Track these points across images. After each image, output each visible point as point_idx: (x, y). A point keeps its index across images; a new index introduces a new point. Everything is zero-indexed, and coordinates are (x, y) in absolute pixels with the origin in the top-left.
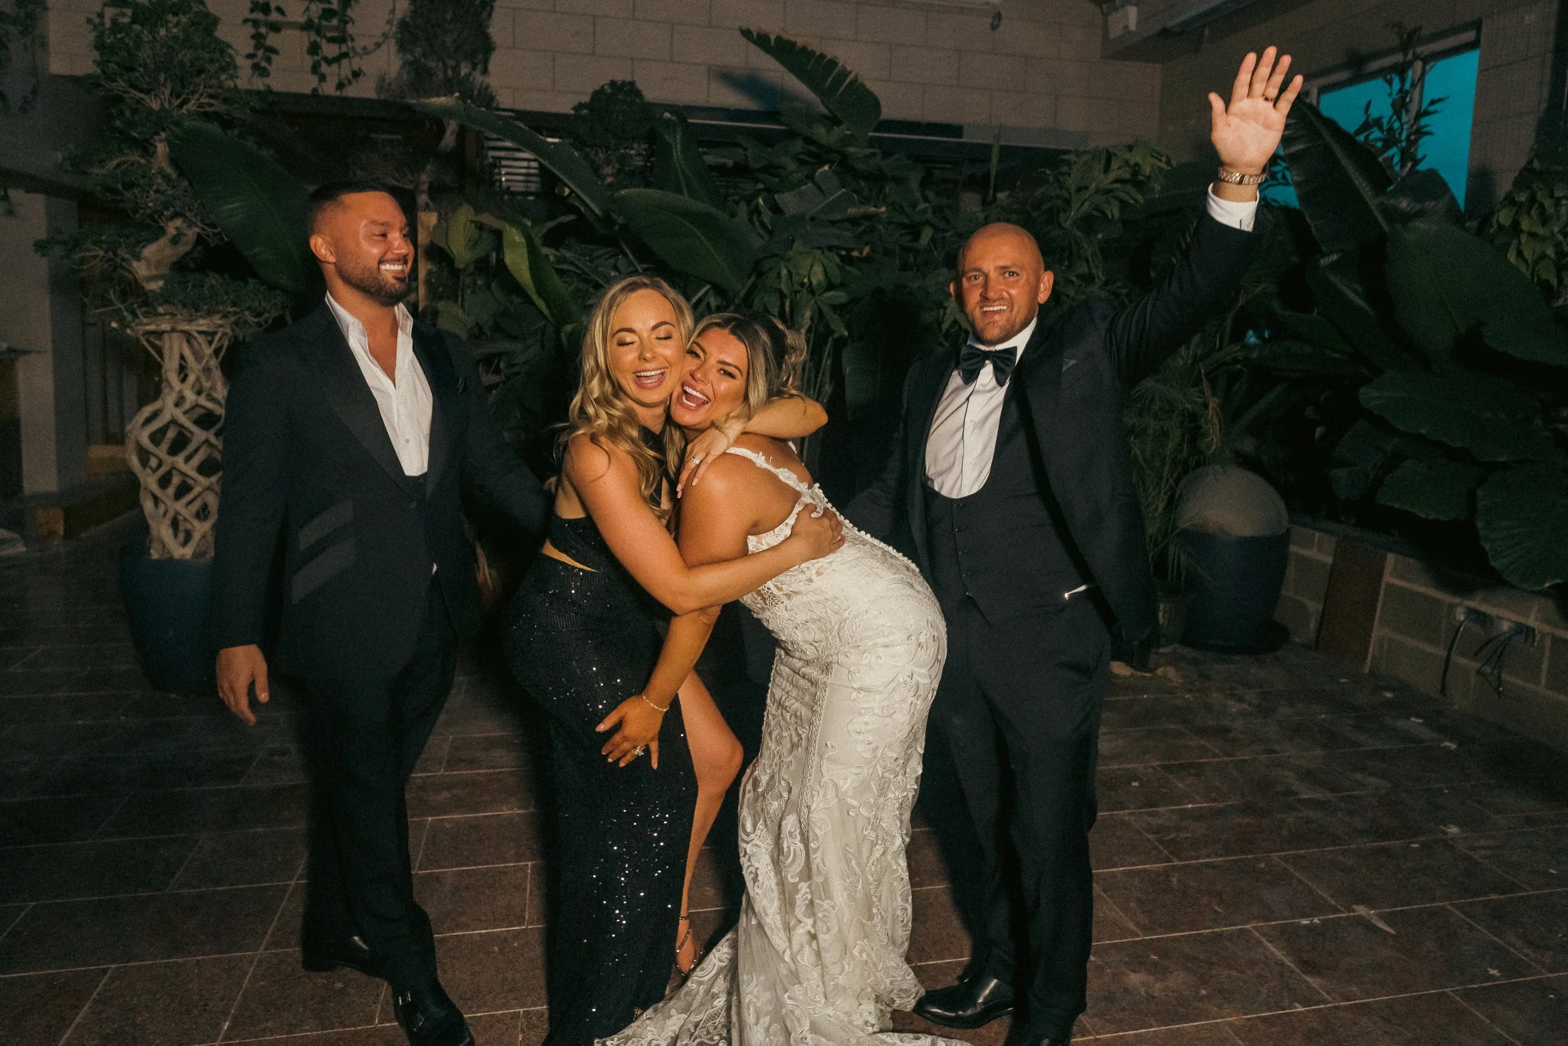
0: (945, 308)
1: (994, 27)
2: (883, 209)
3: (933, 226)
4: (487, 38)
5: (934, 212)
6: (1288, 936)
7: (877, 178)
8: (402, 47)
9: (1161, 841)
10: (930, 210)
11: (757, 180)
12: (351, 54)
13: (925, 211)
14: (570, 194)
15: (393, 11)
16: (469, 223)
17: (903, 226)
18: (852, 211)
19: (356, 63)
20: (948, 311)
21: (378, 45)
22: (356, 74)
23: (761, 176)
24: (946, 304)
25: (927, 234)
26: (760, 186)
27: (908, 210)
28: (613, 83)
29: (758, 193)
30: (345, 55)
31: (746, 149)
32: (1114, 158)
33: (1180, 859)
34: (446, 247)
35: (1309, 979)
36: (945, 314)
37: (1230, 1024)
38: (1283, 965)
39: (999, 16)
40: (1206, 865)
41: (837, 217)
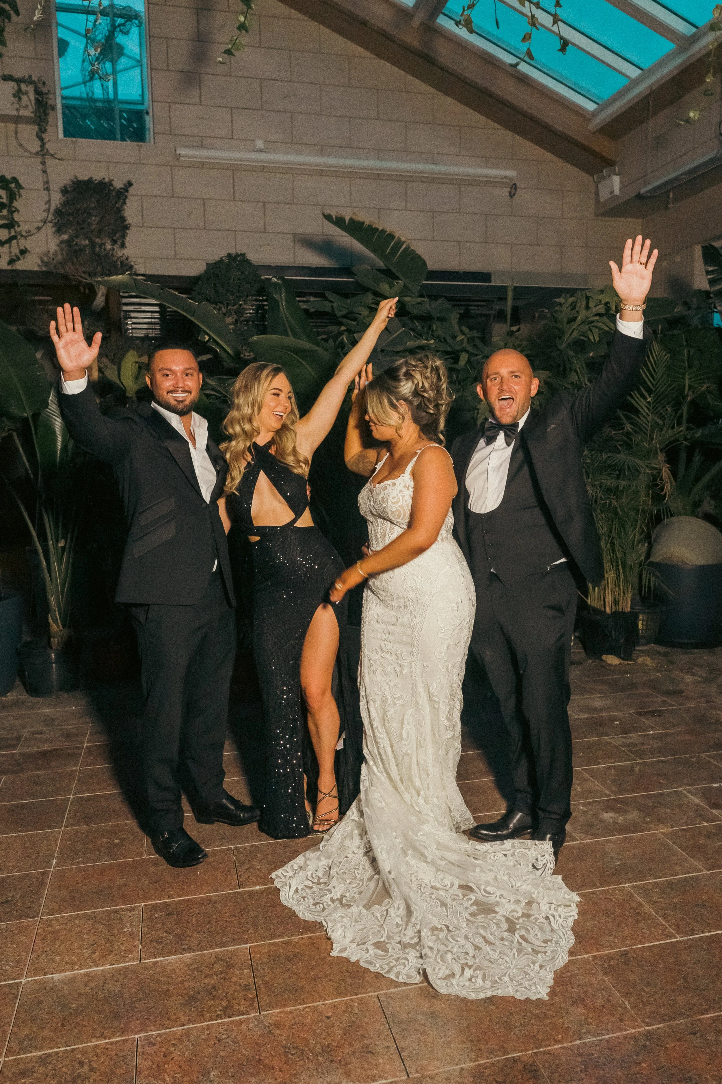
0: (478, 409)
1: (512, 195)
2: (432, 341)
3: (467, 352)
4: (123, 219)
5: (468, 342)
6: (707, 795)
7: (426, 319)
8: (59, 230)
9: (631, 752)
10: (466, 341)
11: (340, 324)
12: (19, 237)
13: (462, 341)
14: (209, 340)
15: (49, 201)
16: (134, 364)
17: (447, 353)
18: (410, 344)
19: (23, 243)
20: (480, 411)
21: (39, 229)
22: (23, 252)
23: (344, 321)
24: (478, 407)
25: (464, 357)
26: (343, 328)
27: (449, 340)
28: (229, 255)
29: (340, 334)
30: (14, 238)
31: (331, 302)
32: (590, 299)
33: (641, 759)
34: (118, 382)
35: (714, 811)
36: (478, 413)
37: (662, 833)
38: (698, 805)
39: (515, 187)
40: (658, 761)
41: (400, 348)
